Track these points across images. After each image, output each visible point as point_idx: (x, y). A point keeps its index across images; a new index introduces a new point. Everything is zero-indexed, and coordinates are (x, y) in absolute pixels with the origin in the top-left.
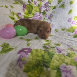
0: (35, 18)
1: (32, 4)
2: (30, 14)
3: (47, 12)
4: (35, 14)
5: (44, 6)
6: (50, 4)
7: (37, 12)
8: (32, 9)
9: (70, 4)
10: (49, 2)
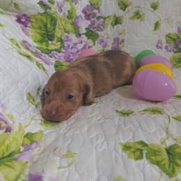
0: (70, 50)
1: (53, 10)
2: (50, 42)
3: (99, 33)
4: (63, 38)
5: (83, 15)
6: (98, 9)
7: (68, 33)
8: (55, 25)
9: (152, 9)
10: (91, 5)
